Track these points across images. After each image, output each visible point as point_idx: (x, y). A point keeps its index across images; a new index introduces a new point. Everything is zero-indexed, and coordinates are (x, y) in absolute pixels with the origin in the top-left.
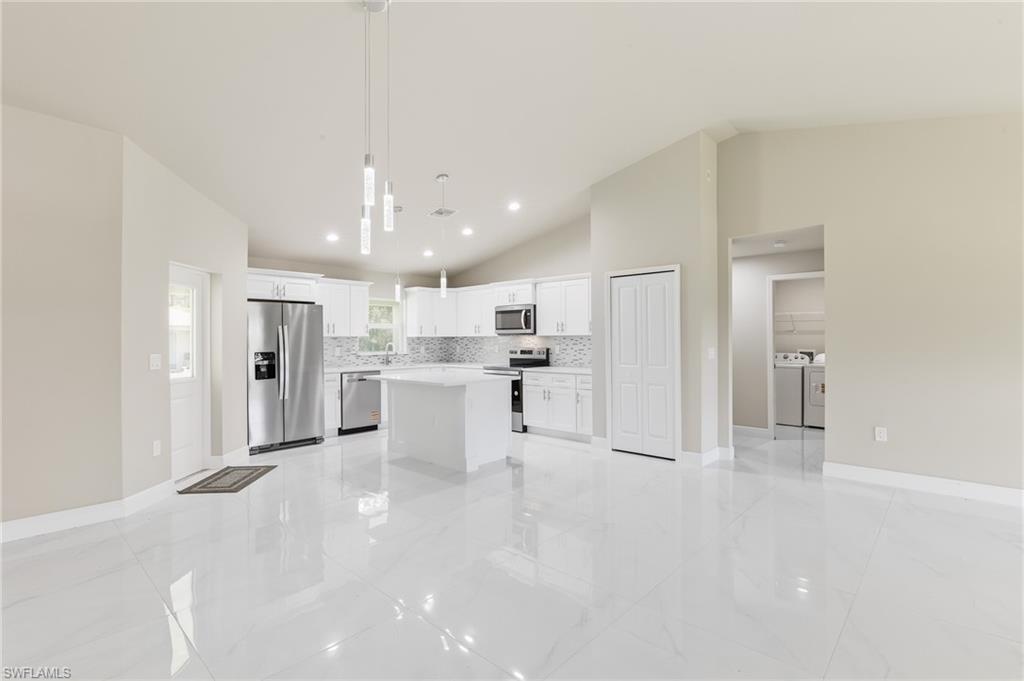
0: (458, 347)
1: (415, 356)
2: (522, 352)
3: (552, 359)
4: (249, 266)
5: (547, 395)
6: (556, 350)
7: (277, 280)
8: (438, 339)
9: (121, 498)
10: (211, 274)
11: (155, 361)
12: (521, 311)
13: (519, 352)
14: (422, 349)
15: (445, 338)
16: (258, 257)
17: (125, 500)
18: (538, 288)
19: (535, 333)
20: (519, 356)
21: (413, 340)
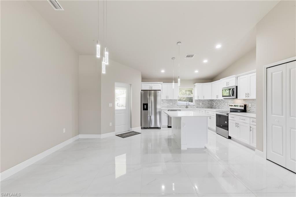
0: (214, 103)
1: (198, 106)
2: (235, 106)
3: (247, 109)
4: (142, 82)
5: (237, 125)
6: (249, 105)
7: (150, 85)
8: (207, 100)
9: (101, 134)
10: (130, 84)
11: (111, 105)
12: (231, 89)
13: (239, 106)
14: (201, 104)
15: (210, 100)
16: (145, 79)
17: (102, 135)
18: (238, 79)
19: (237, 97)
20: (233, 107)
21: (197, 100)
